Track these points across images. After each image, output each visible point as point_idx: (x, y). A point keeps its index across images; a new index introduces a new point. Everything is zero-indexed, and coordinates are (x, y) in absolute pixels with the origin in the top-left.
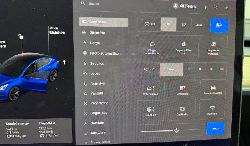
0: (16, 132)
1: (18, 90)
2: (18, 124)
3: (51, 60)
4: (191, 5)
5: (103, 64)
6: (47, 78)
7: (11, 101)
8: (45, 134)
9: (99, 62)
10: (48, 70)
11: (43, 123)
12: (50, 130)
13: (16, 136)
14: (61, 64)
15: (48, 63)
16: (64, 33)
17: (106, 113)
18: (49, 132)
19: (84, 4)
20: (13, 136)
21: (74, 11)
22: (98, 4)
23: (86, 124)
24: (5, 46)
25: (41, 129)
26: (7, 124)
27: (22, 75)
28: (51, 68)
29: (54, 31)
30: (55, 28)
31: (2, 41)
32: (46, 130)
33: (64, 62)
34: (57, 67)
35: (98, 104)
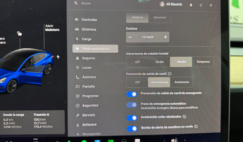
0: (12, 123)
1: (15, 83)
2: (14, 115)
3: (46, 55)
4: (177, 3)
5: (94, 58)
6: (42, 72)
7: (9, 93)
8: (39, 125)
9: (90, 57)
10: (43, 64)
11: (38, 115)
12: (44, 121)
13: (13, 127)
14: (55, 59)
15: (44, 57)
16: (58, 30)
17: (97, 105)
18: (43, 123)
19: (77, 4)
20: (10, 127)
21: (67, 10)
22: (89, 4)
23: (78, 116)
24: (5, 43)
25: (36, 120)
26: (4, 115)
27: (19, 69)
28: (46, 63)
29: (49, 29)
30: (51, 26)
31: (2, 38)
32: (40, 121)
33: (58, 57)
34: (51, 61)
35: (89, 96)
